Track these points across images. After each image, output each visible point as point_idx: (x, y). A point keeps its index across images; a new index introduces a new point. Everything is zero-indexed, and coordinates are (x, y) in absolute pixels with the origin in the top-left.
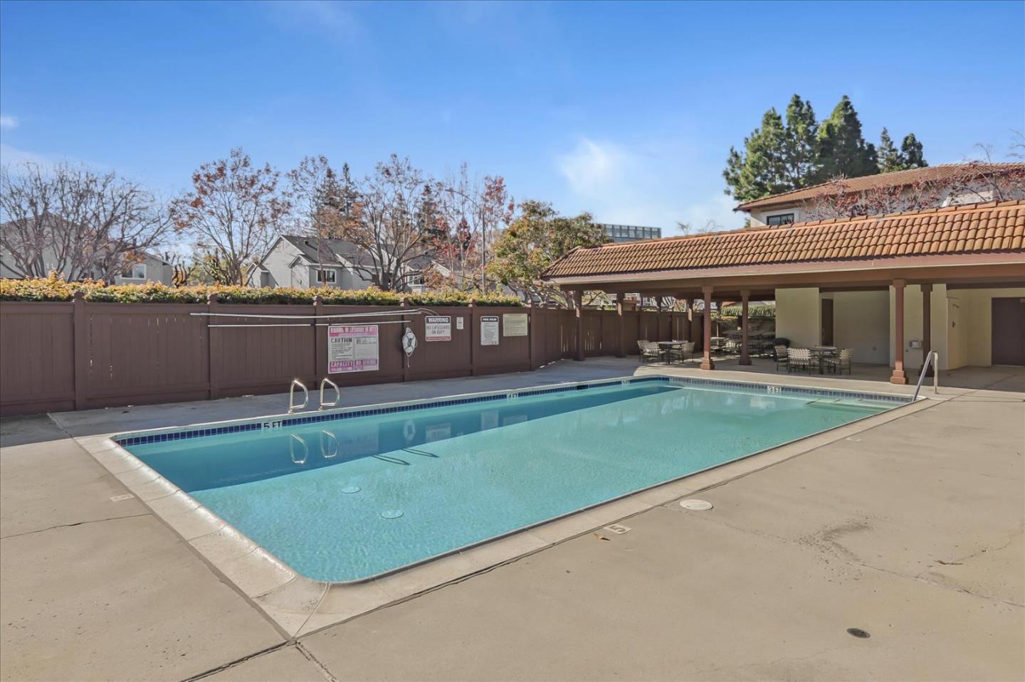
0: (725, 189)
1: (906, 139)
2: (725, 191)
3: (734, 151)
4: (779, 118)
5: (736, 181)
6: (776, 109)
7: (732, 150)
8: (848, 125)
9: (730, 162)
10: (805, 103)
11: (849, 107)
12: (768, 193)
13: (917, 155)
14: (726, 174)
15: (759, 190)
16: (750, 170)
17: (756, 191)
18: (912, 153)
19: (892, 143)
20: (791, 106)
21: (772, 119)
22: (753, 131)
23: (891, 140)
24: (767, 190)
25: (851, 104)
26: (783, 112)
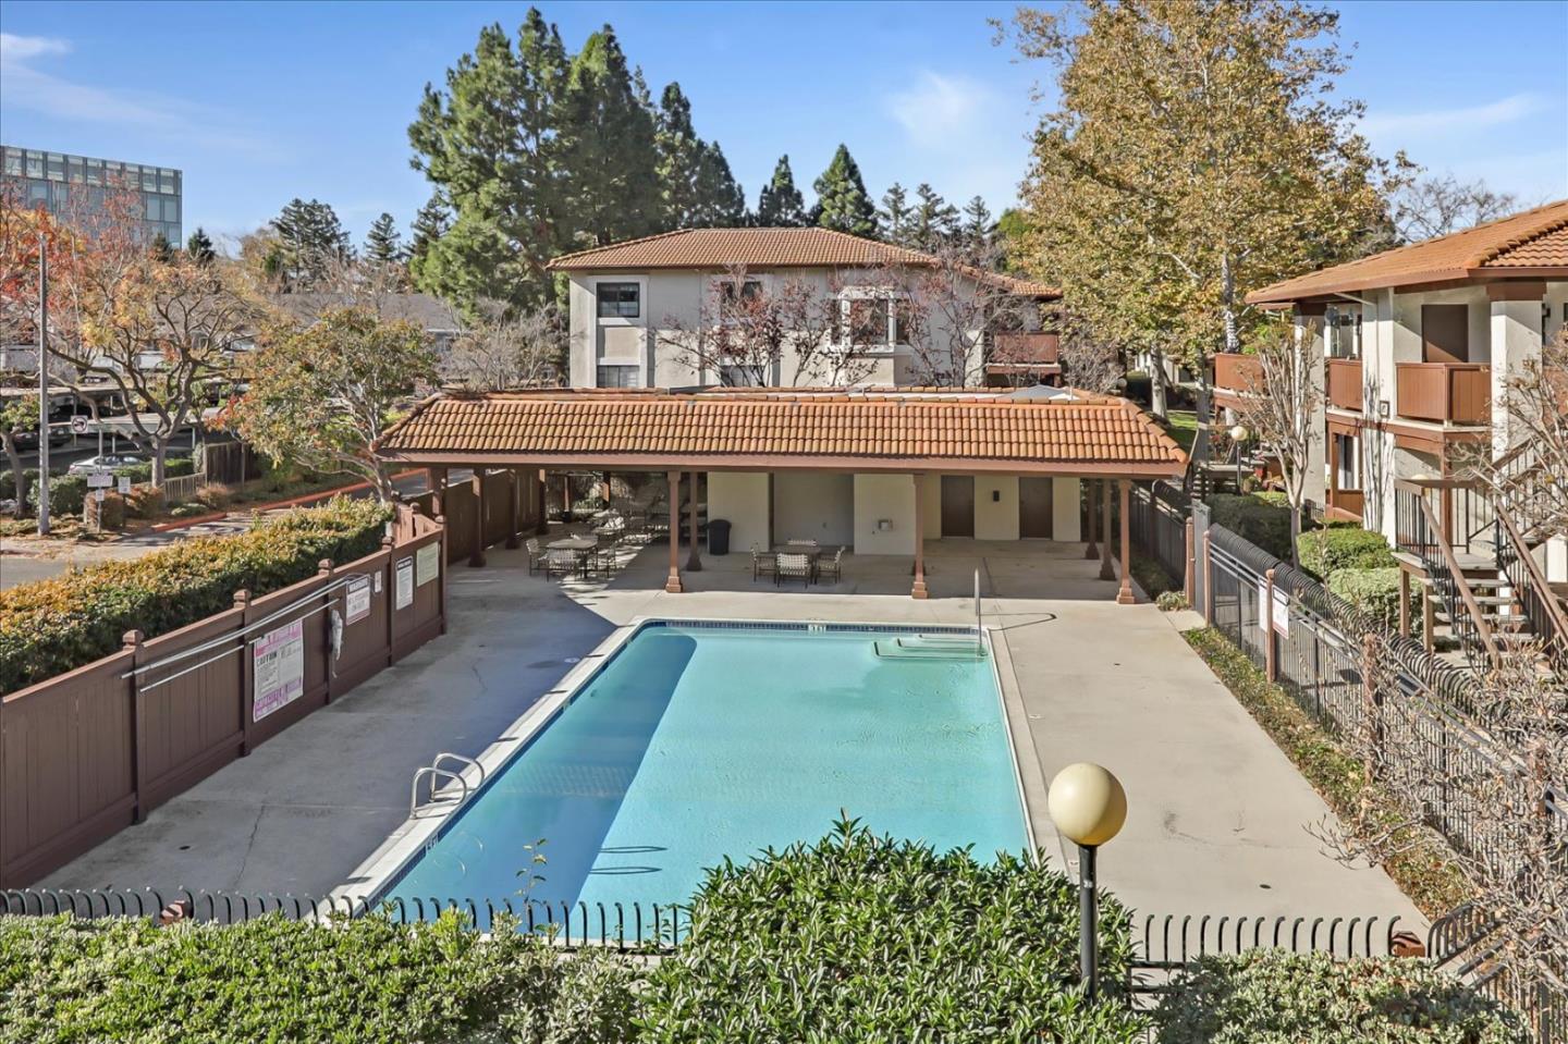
0: (412, 158)
1: (668, 90)
2: (412, 162)
3: (431, 92)
4: (507, 46)
5: (434, 148)
6: (502, 26)
7: (427, 90)
8: (613, 75)
9: (423, 110)
10: (549, 27)
11: (612, 45)
12: (497, 180)
13: (683, 118)
14: (416, 132)
15: (478, 171)
16: (466, 134)
17: (474, 173)
18: (676, 114)
19: (648, 93)
20: (526, 28)
21: (493, 42)
22: (461, 57)
23: (648, 88)
24: (496, 175)
25: (617, 41)
26: (513, 34)
